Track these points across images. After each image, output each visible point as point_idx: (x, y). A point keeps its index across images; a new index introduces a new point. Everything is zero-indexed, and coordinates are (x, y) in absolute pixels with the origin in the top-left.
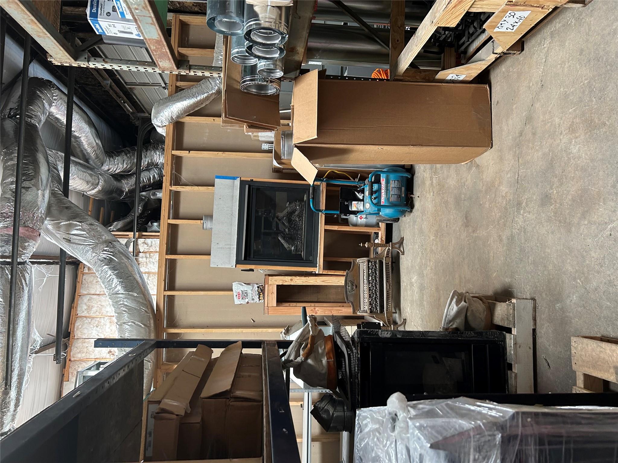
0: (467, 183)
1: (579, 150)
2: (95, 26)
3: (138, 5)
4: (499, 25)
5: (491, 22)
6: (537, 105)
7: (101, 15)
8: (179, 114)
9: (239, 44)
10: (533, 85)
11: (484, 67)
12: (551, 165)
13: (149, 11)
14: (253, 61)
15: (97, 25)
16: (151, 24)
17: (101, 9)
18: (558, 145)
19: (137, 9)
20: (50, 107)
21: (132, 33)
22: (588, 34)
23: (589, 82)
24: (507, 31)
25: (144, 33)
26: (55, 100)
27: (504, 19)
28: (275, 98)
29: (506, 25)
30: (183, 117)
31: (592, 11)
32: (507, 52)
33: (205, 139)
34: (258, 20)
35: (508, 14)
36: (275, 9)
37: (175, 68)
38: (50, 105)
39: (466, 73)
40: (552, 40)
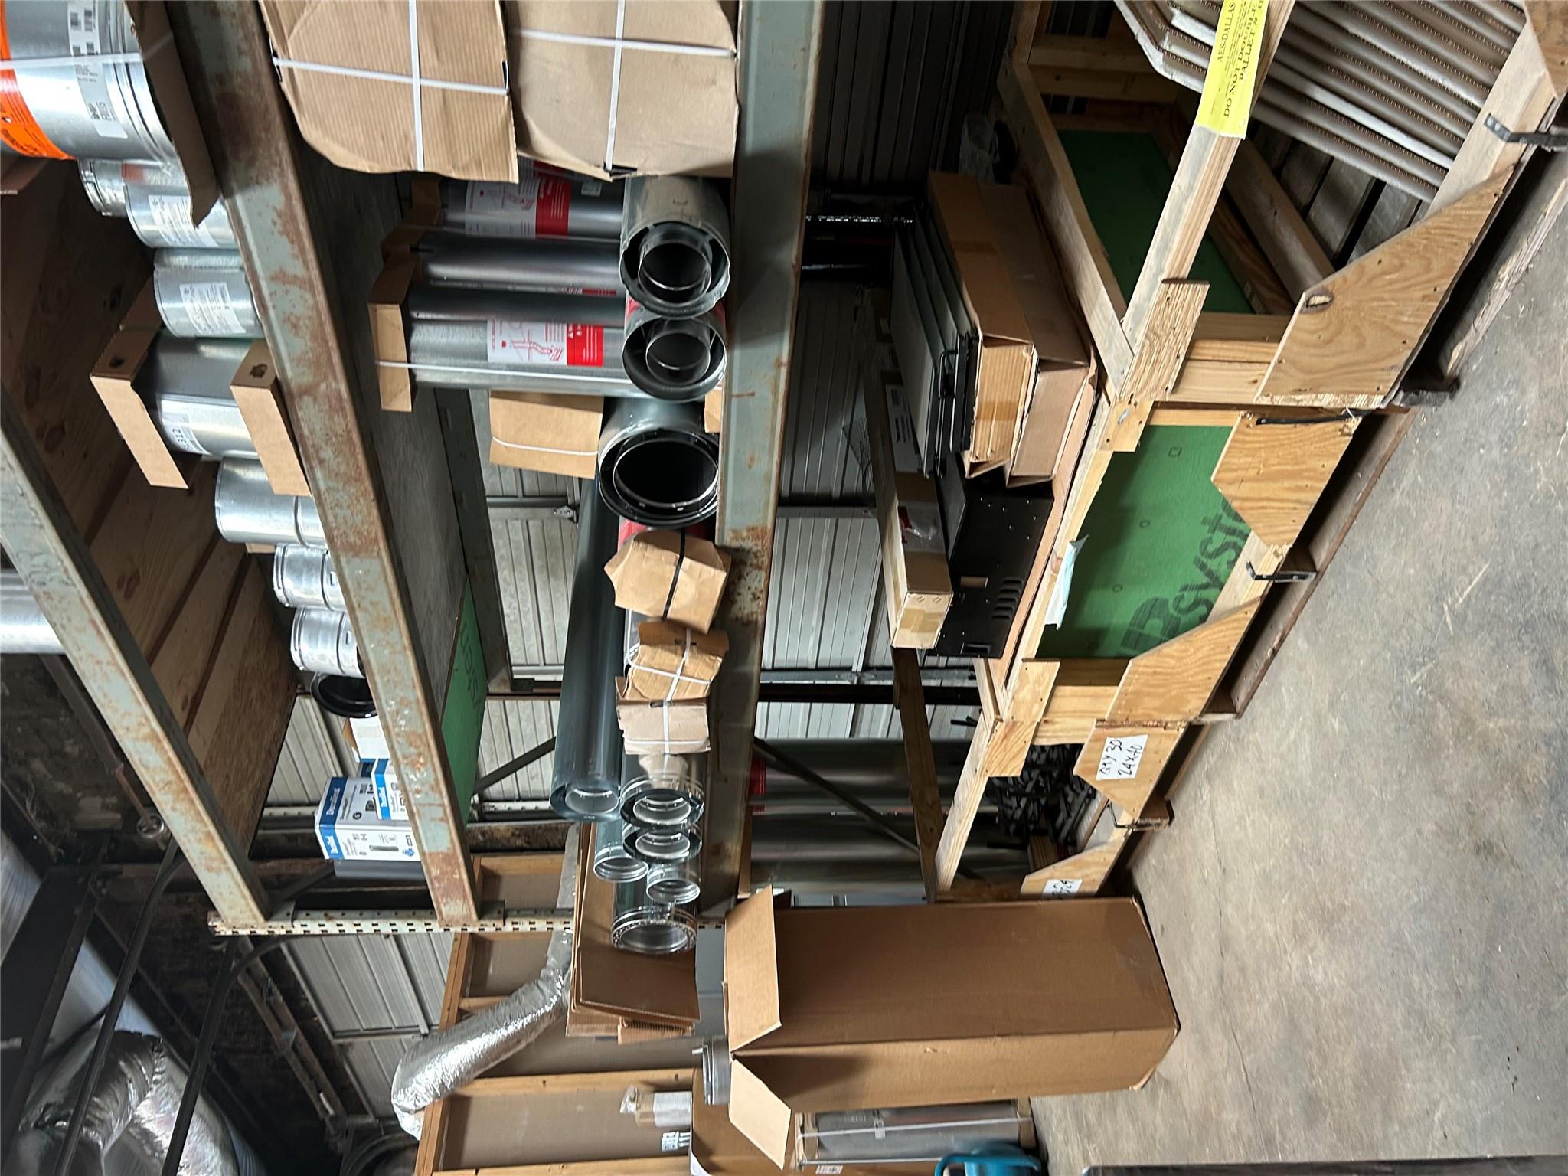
0: (1158, 1137)
1: (1326, 974)
2: (326, 841)
3: (423, 784)
4: (1101, 766)
5: (1084, 761)
6: (1229, 910)
7: (342, 818)
8: (460, 1072)
9: (610, 839)
10: (1209, 874)
11: (1112, 858)
12: (1293, 1025)
13: (441, 793)
14: (637, 873)
15: (331, 839)
16: (442, 820)
17: (344, 809)
18: (1290, 977)
19: (418, 792)
20: (141, 1100)
21: (395, 849)
22: (1260, 760)
23: (1292, 840)
24: (1120, 777)
25: (423, 842)
26: (156, 1082)
27: (1105, 753)
28: (688, 955)
29: (1115, 767)
30: (469, 1083)
31: (1252, 722)
32: (1143, 822)
33: (519, 1135)
34: (647, 779)
35: (1107, 744)
36: (678, 759)
37: (475, 917)
38: (142, 1097)
39: (1079, 874)
40: (1211, 786)
